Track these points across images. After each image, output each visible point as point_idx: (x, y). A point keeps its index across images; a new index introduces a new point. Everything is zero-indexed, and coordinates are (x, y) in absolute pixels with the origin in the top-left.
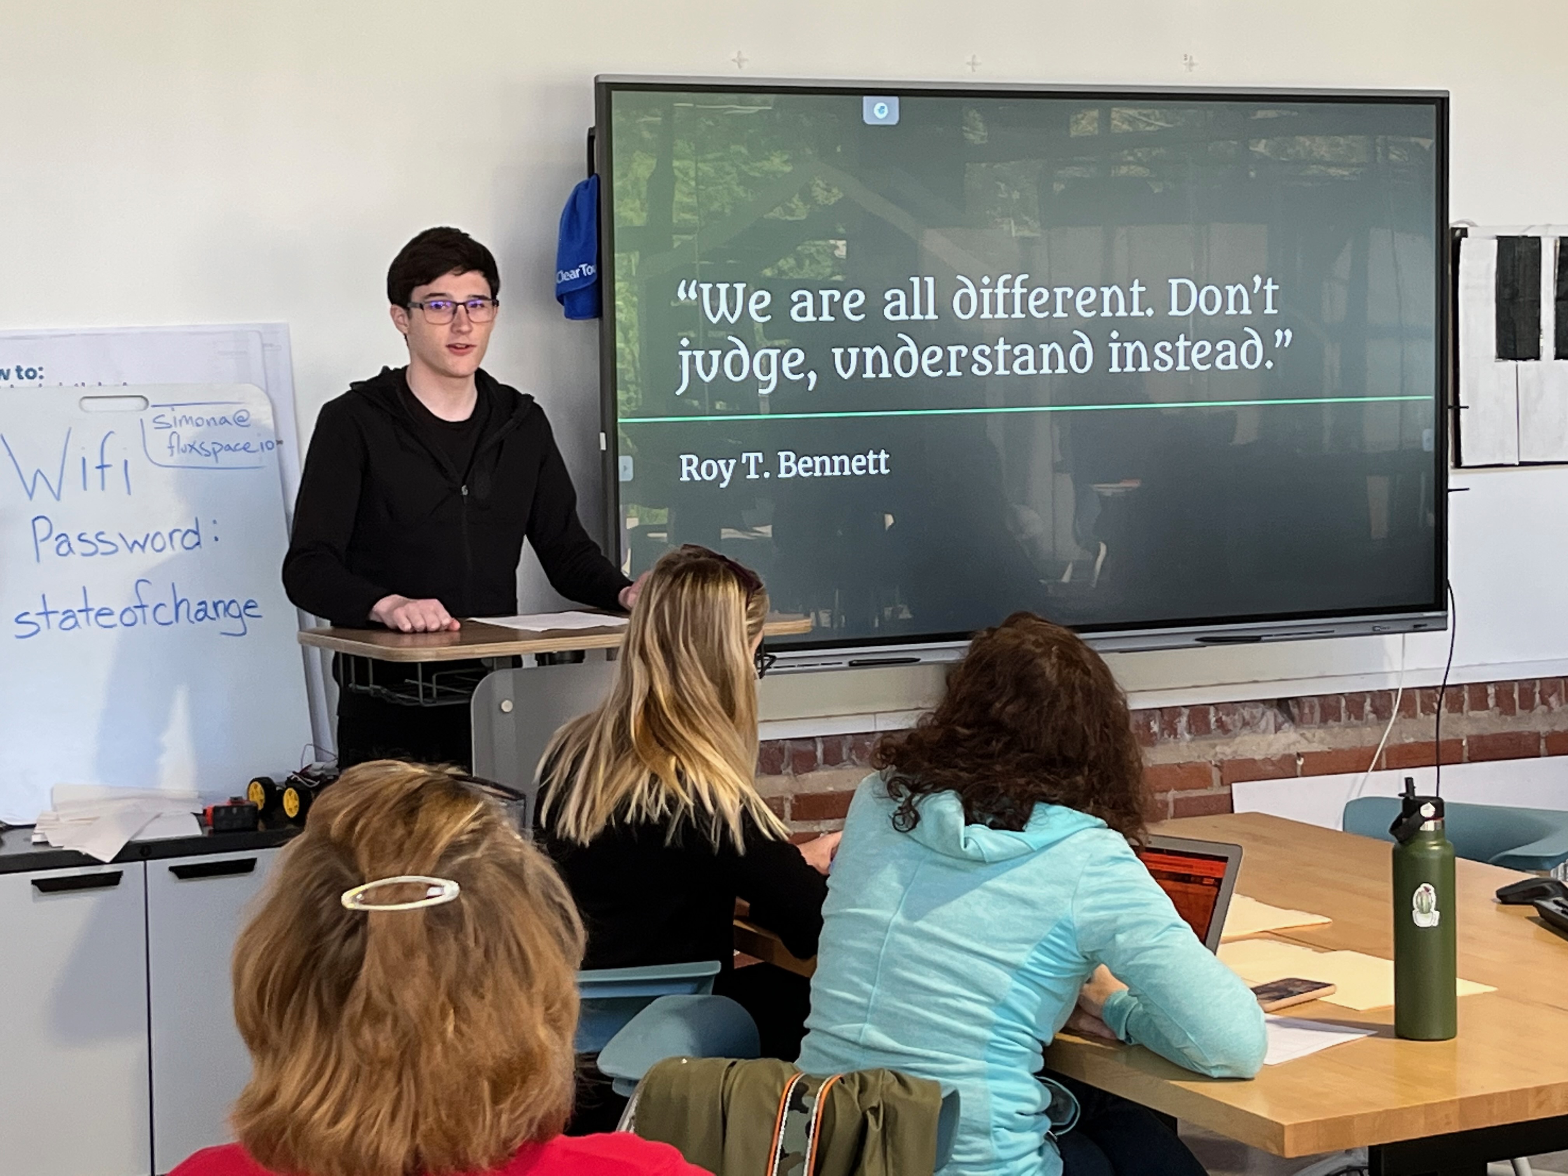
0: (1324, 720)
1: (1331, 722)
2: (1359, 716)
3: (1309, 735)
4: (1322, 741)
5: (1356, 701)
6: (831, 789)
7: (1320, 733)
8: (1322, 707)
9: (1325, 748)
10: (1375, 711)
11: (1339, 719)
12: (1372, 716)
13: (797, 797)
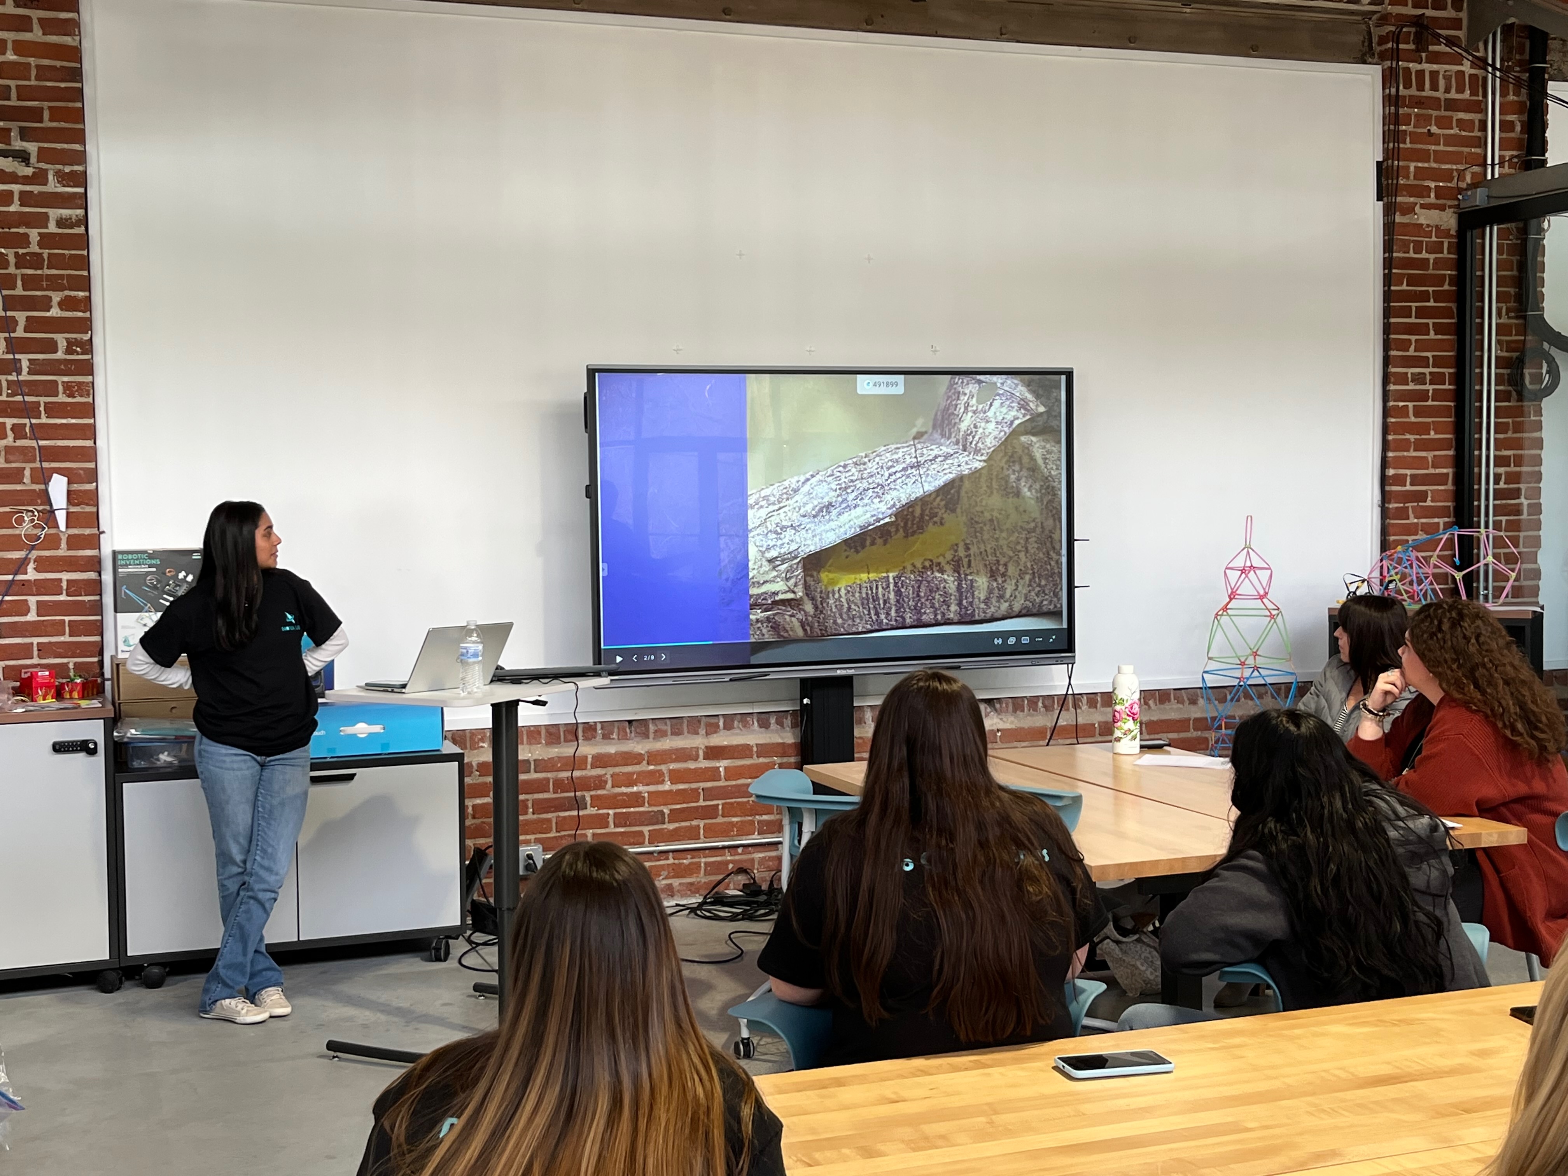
0: (1015, 710)
1: (1018, 712)
2: (1035, 710)
3: (1005, 719)
4: (1012, 723)
5: (1033, 701)
6: (726, 743)
7: (1012, 719)
8: (1014, 704)
9: (1013, 727)
10: (1045, 706)
11: (1023, 711)
12: (1042, 709)
13: (706, 747)
